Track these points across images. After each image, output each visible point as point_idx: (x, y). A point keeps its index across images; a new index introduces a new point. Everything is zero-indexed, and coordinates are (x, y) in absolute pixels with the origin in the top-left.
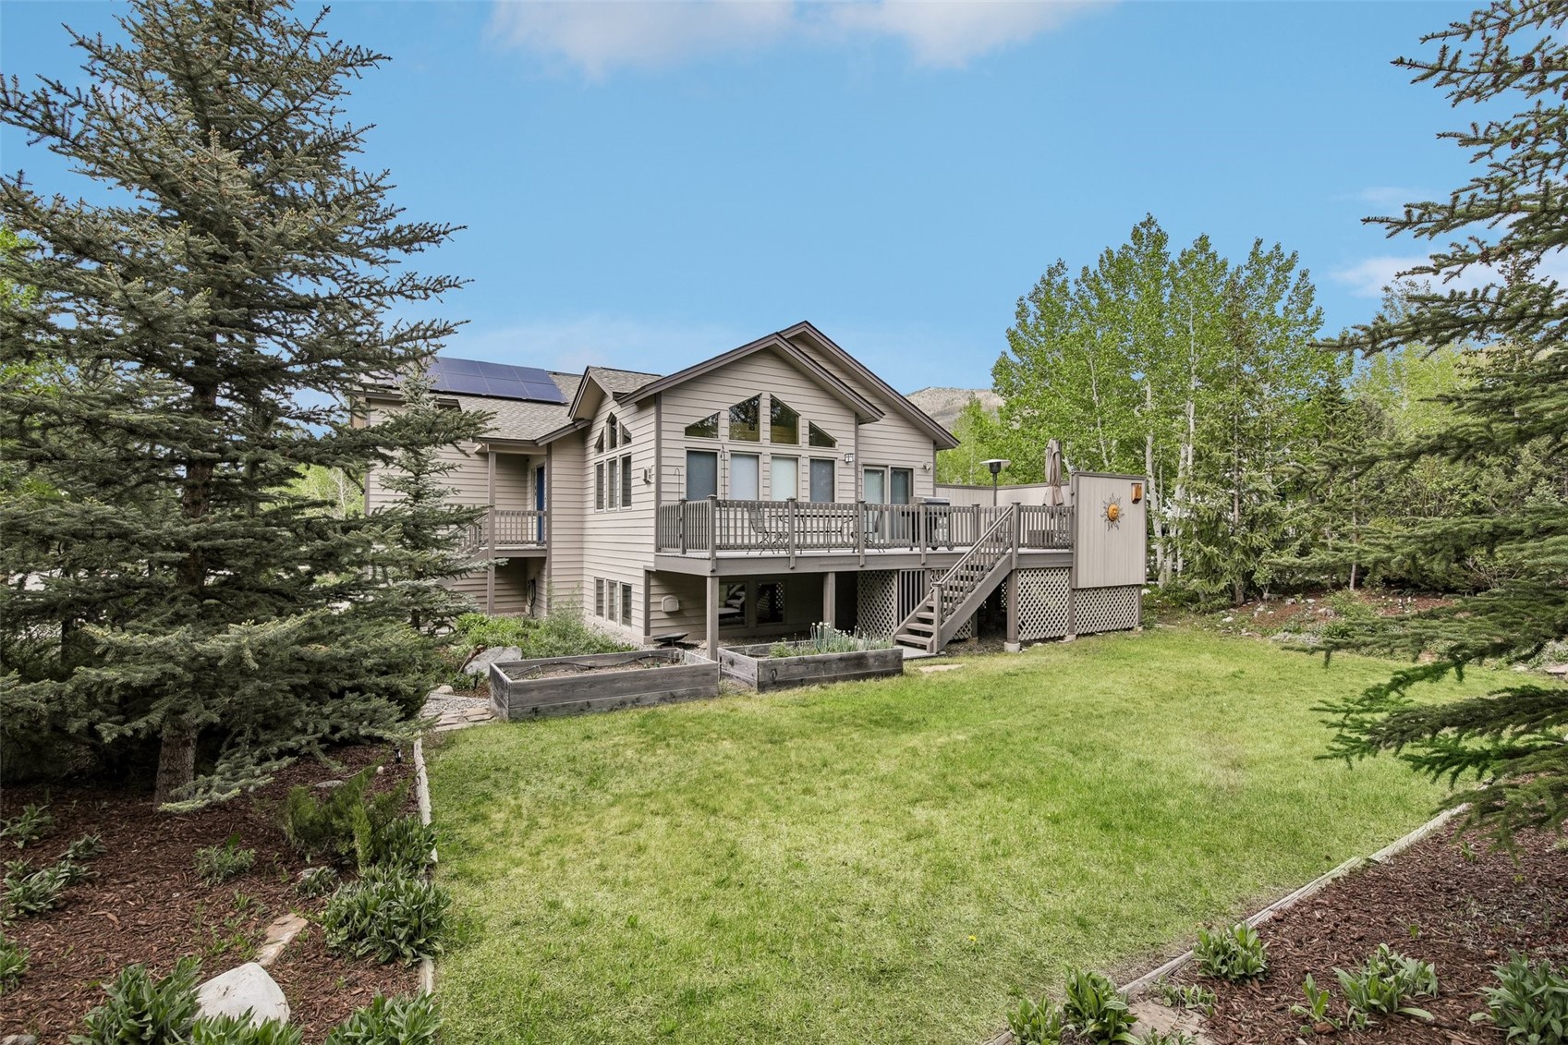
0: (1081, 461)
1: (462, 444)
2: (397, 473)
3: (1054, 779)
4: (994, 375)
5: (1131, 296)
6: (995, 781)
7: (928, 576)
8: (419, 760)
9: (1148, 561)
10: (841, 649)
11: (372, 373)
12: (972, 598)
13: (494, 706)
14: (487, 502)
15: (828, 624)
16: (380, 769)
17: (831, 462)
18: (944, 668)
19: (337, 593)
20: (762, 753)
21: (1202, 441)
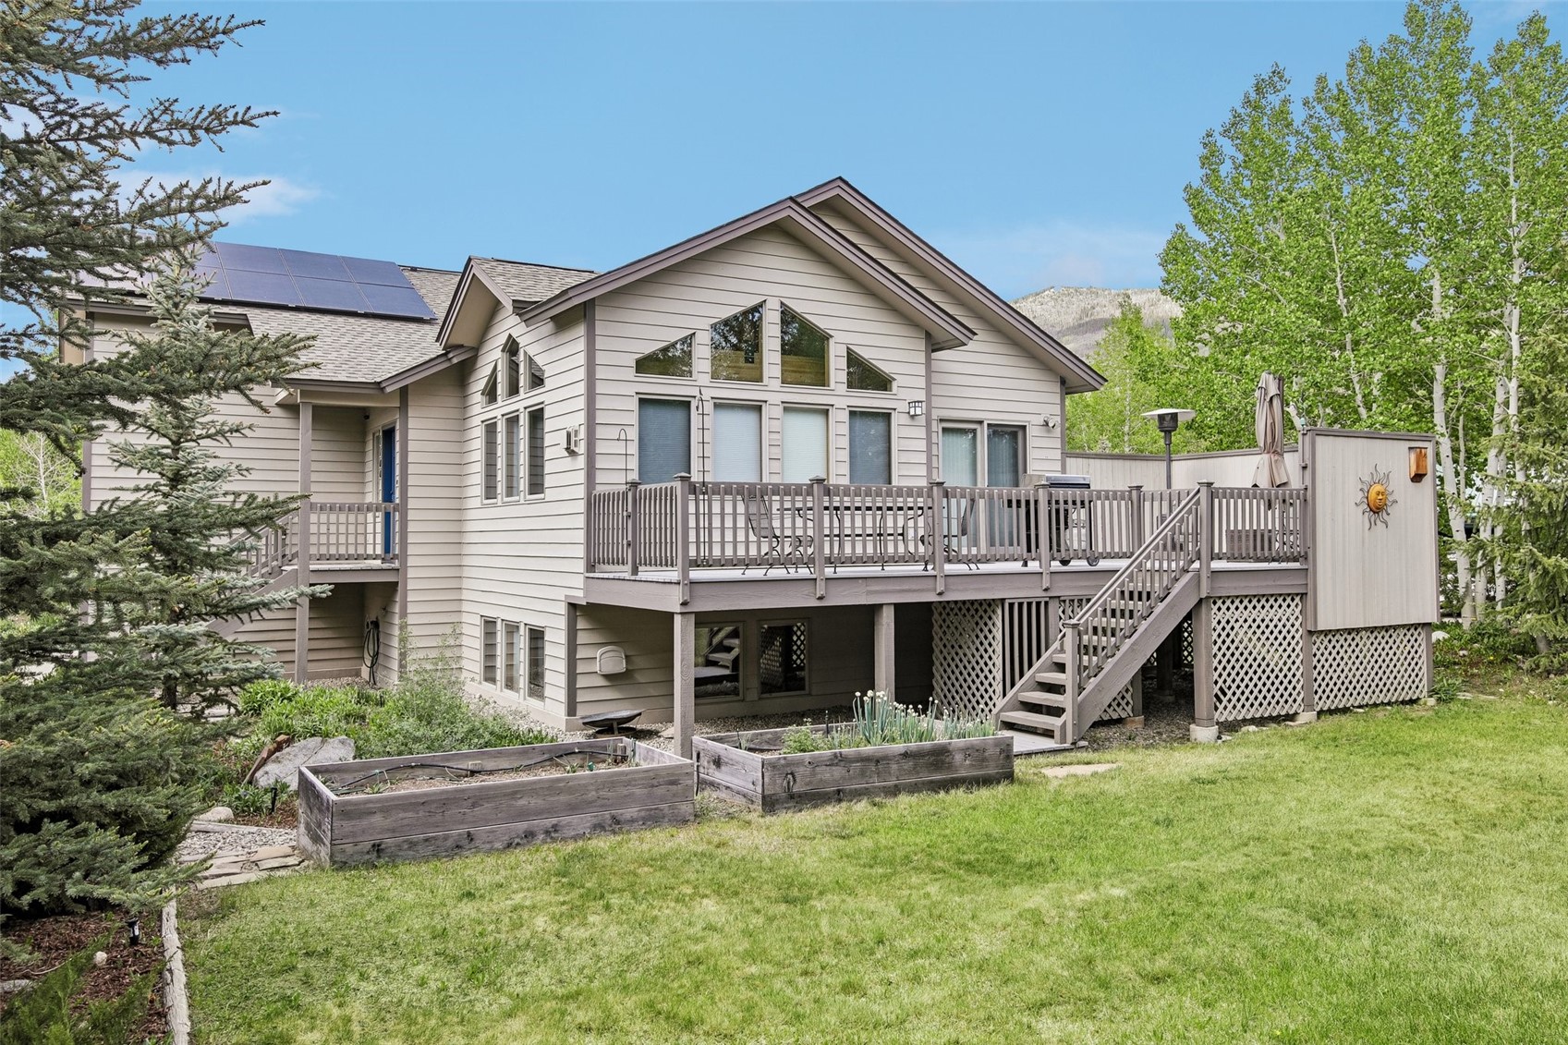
0: (1319, 410)
1: (257, 391)
2: (139, 439)
3: (1286, 967)
4: (1164, 264)
5: (1404, 124)
6: (1179, 970)
7: (1055, 610)
8: (172, 939)
9: (1442, 583)
10: (905, 735)
11: (101, 270)
12: (1132, 648)
13: (305, 841)
14: (297, 489)
15: (883, 692)
16: (101, 956)
17: (886, 417)
18: (1088, 770)
19: (32, 649)
20: (771, 919)
21: (1536, 372)
